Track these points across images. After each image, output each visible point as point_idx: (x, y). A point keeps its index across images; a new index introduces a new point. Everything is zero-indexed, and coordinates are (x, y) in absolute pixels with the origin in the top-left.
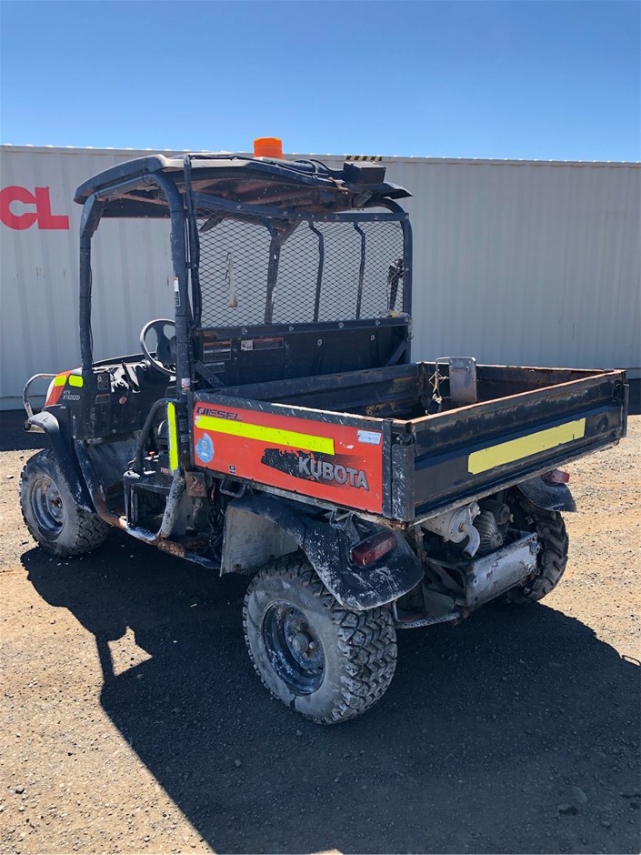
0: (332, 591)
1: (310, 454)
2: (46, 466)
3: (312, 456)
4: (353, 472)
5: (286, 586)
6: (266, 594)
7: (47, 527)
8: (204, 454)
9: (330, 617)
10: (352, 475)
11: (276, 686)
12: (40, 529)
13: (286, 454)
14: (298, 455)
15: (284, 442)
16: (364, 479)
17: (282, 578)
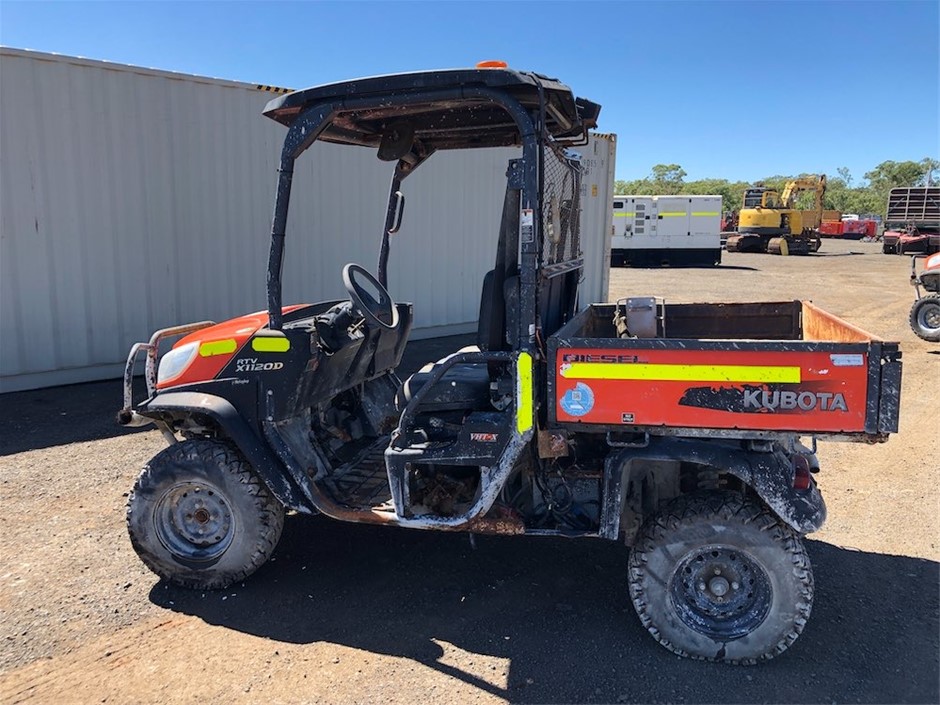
0: (788, 520)
1: (762, 387)
2: (199, 466)
3: (766, 387)
4: (824, 396)
5: (718, 529)
6: (686, 544)
7: (185, 552)
8: (575, 406)
9: (782, 547)
10: (824, 401)
11: (693, 641)
12: (174, 557)
13: (723, 391)
14: (742, 389)
15: (722, 378)
16: (841, 400)
17: (709, 523)
